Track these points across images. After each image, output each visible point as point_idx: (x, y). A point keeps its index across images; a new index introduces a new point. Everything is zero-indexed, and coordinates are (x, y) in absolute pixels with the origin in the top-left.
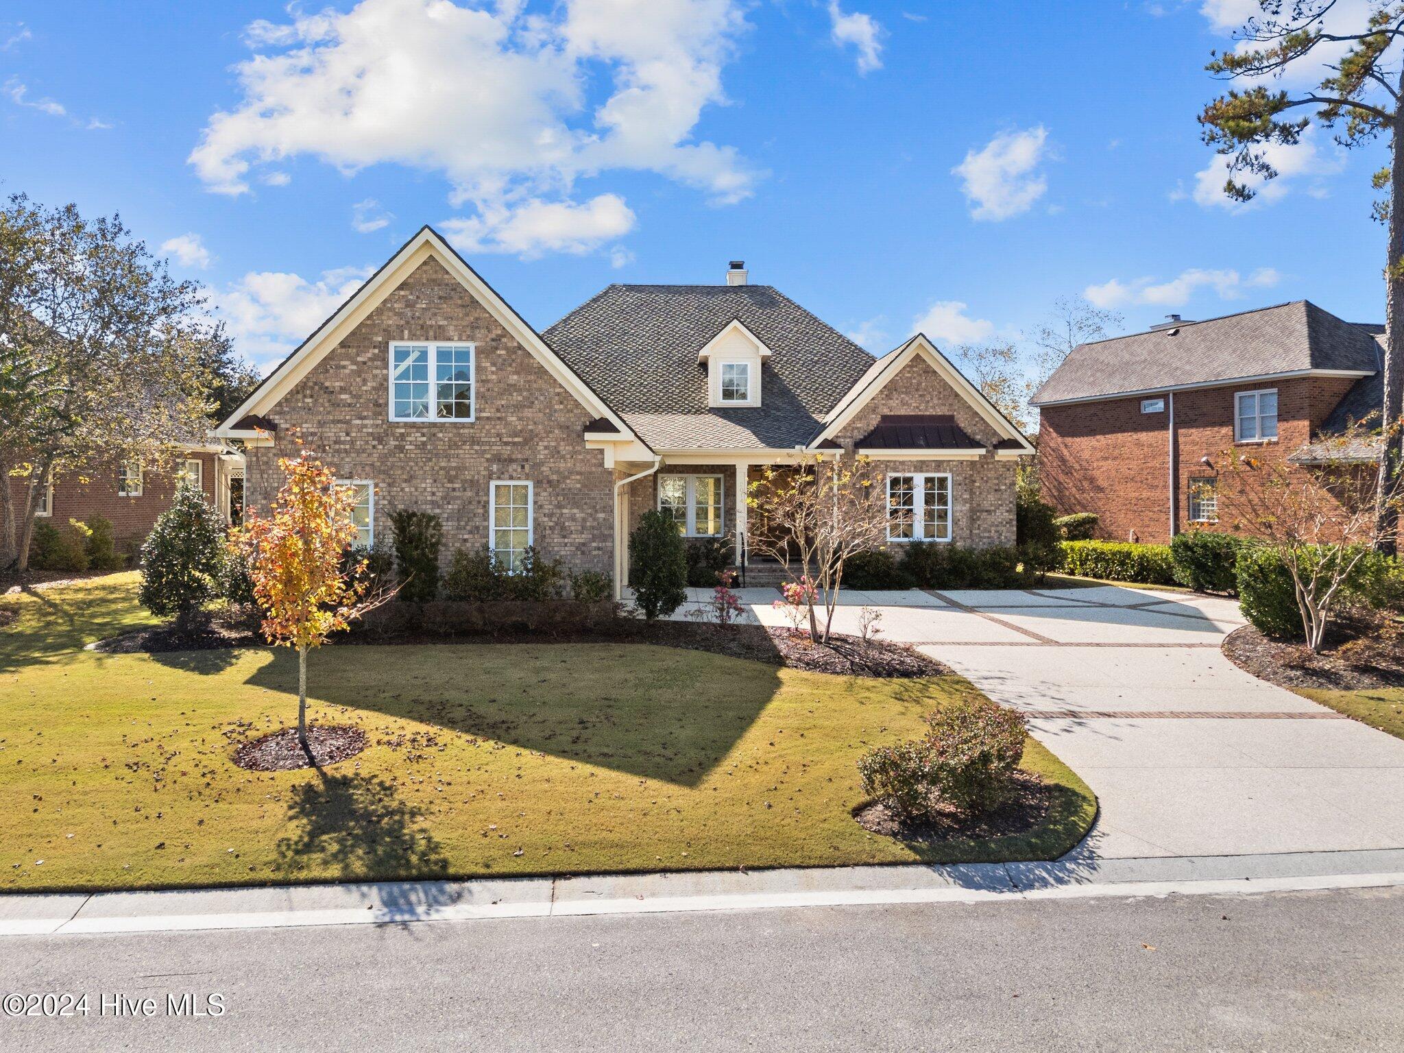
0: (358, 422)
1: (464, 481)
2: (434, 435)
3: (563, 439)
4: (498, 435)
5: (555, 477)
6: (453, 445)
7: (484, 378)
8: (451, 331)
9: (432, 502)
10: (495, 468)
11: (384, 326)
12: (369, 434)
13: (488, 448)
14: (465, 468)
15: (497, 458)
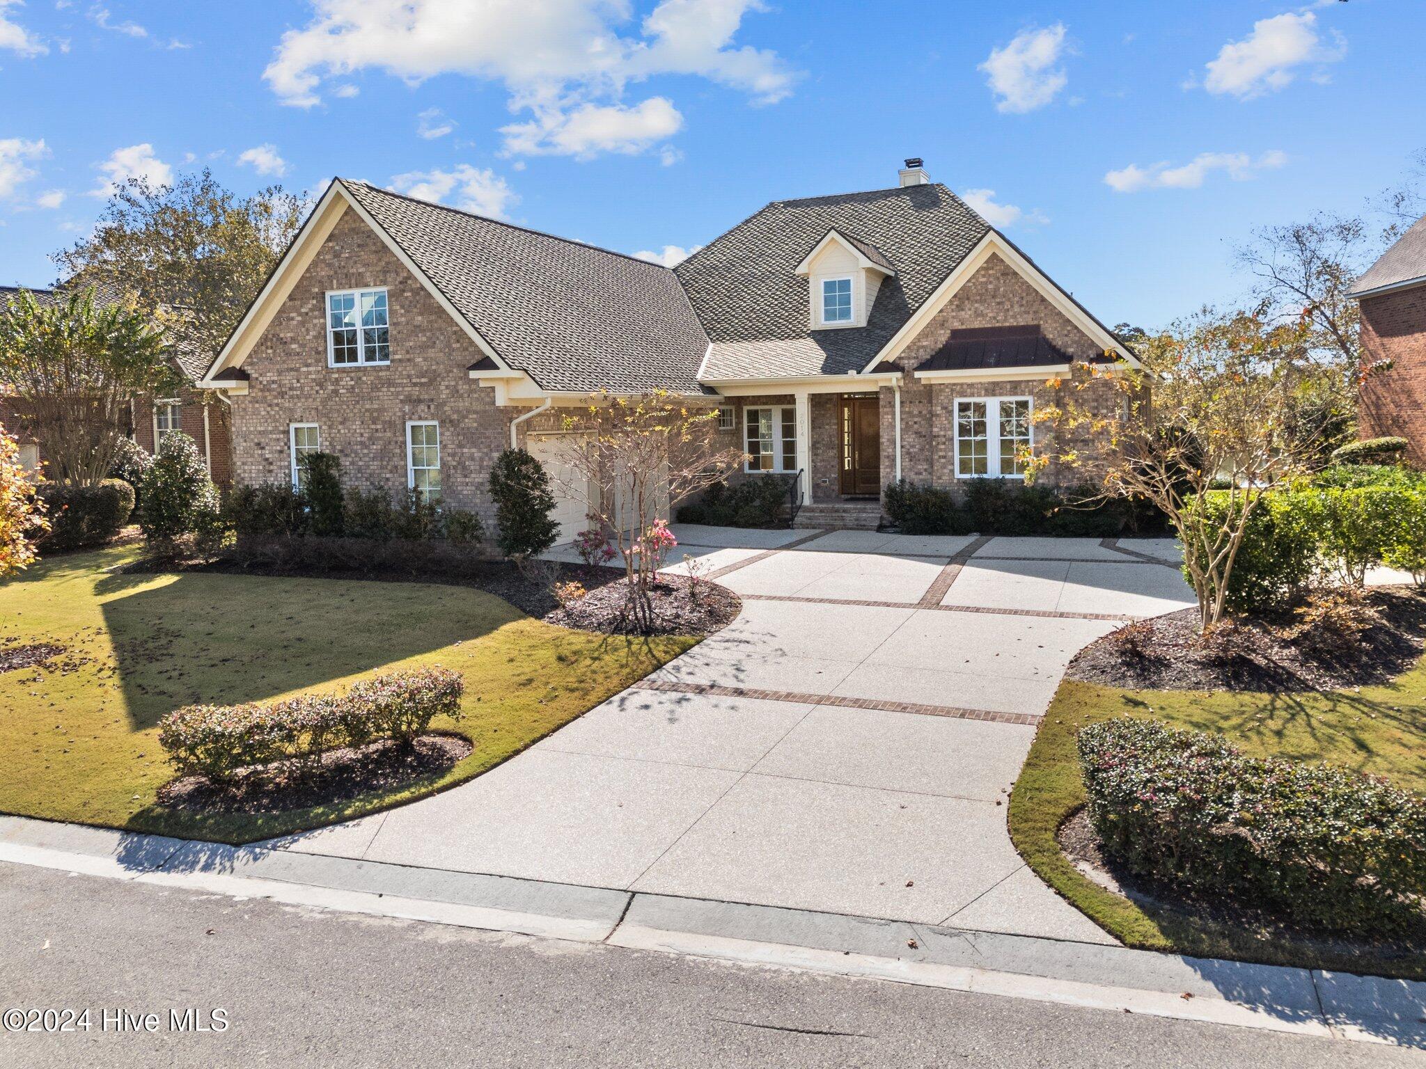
0: (305, 369)
1: (384, 422)
2: (360, 378)
3: (461, 378)
4: (409, 376)
5: (455, 417)
6: (375, 388)
7: (395, 320)
8: (369, 279)
9: (362, 443)
10: (407, 408)
11: (319, 278)
12: (314, 380)
13: (401, 389)
14: (385, 410)
15: (409, 400)
